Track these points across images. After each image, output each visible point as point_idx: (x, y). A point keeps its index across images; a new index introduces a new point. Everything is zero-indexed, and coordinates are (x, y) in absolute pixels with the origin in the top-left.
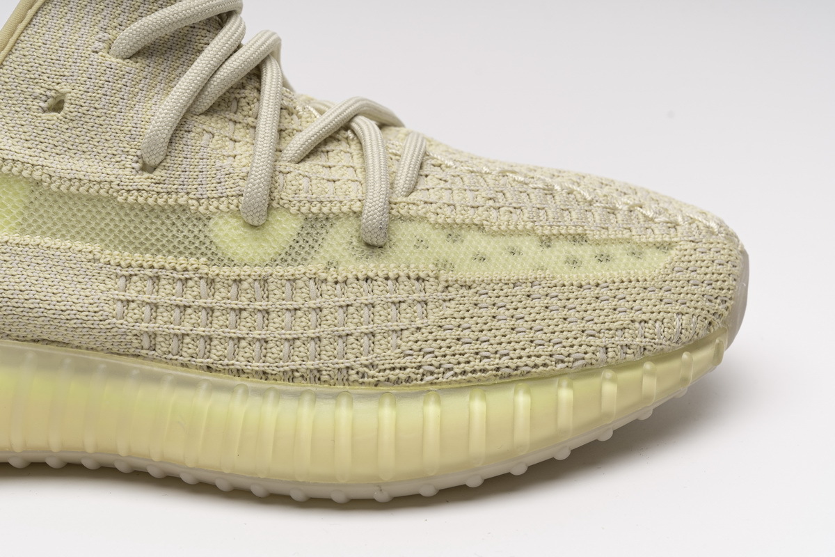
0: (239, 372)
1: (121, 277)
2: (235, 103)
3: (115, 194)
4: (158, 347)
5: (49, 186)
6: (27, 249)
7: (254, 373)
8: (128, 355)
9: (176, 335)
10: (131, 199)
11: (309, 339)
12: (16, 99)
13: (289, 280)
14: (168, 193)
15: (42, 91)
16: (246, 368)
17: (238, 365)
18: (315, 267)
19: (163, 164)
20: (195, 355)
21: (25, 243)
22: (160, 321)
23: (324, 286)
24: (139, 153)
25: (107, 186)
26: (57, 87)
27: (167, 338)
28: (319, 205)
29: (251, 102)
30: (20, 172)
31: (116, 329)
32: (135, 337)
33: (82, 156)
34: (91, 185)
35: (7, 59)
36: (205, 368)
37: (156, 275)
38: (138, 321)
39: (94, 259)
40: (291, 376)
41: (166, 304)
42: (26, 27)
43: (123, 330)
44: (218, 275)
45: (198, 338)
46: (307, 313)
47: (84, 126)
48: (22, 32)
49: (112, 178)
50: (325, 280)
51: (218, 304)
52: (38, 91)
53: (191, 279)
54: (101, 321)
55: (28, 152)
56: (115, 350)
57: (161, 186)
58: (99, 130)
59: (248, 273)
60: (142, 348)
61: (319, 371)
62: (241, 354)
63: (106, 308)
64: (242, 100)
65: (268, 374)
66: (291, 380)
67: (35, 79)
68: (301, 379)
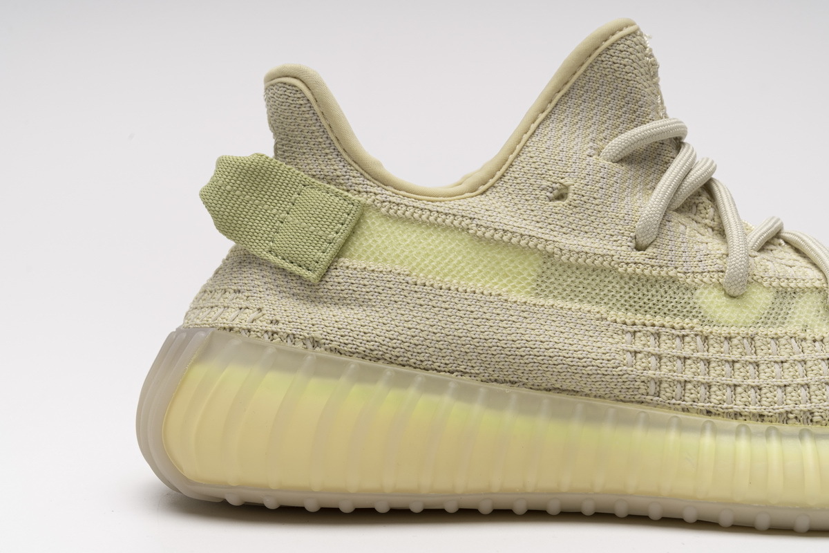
0: (737, 415)
1: (627, 333)
2: (694, 207)
3: (616, 266)
4: (662, 392)
5: (560, 258)
6: (543, 309)
7: (751, 416)
8: (632, 402)
9: (679, 382)
10: (630, 270)
11: (799, 386)
12: (525, 190)
13: (773, 338)
14: (660, 267)
15: (549, 183)
16: (744, 410)
17: (736, 408)
18: (792, 328)
19: (655, 243)
20: (696, 400)
21: (541, 304)
22: (664, 369)
23: (803, 343)
24: (632, 234)
25: (609, 259)
26: (562, 181)
27: (672, 384)
28: (786, 281)
29: (707, 208)
30: (536, 245)
31: (627, 376)
32: (643, 384)
33: (585, 235)
34: (596, 257)
35: (516, 160)
36: (705, 412)
37: (657, 332)
38: (647, 369)
39: (602, 318)
40: (785, 417)
41: (669, 356)
42: (531, 136)
43: (633, 376)
44: (711, 333)
45: (699, 384)
46: (793, 365)
47: (586, 212)
48: (528, 140)
49: (612, 253)
50: (805, 339)
51: (714, 356)
52: (545, 183)
53: (687, 336)
54: (613, 368)
55: (540, 230)
56: (621, 397)
57: (654, 260)
58: (598, 215)
59: (736, 332)
60: (648, 394)
61: (812, 413)
62: (738, 399)
63: (617, 356)
64: (700, 205)
65: (764, 416)
66: (785, 421)
67: (543, 174)
68: (794, 420)
